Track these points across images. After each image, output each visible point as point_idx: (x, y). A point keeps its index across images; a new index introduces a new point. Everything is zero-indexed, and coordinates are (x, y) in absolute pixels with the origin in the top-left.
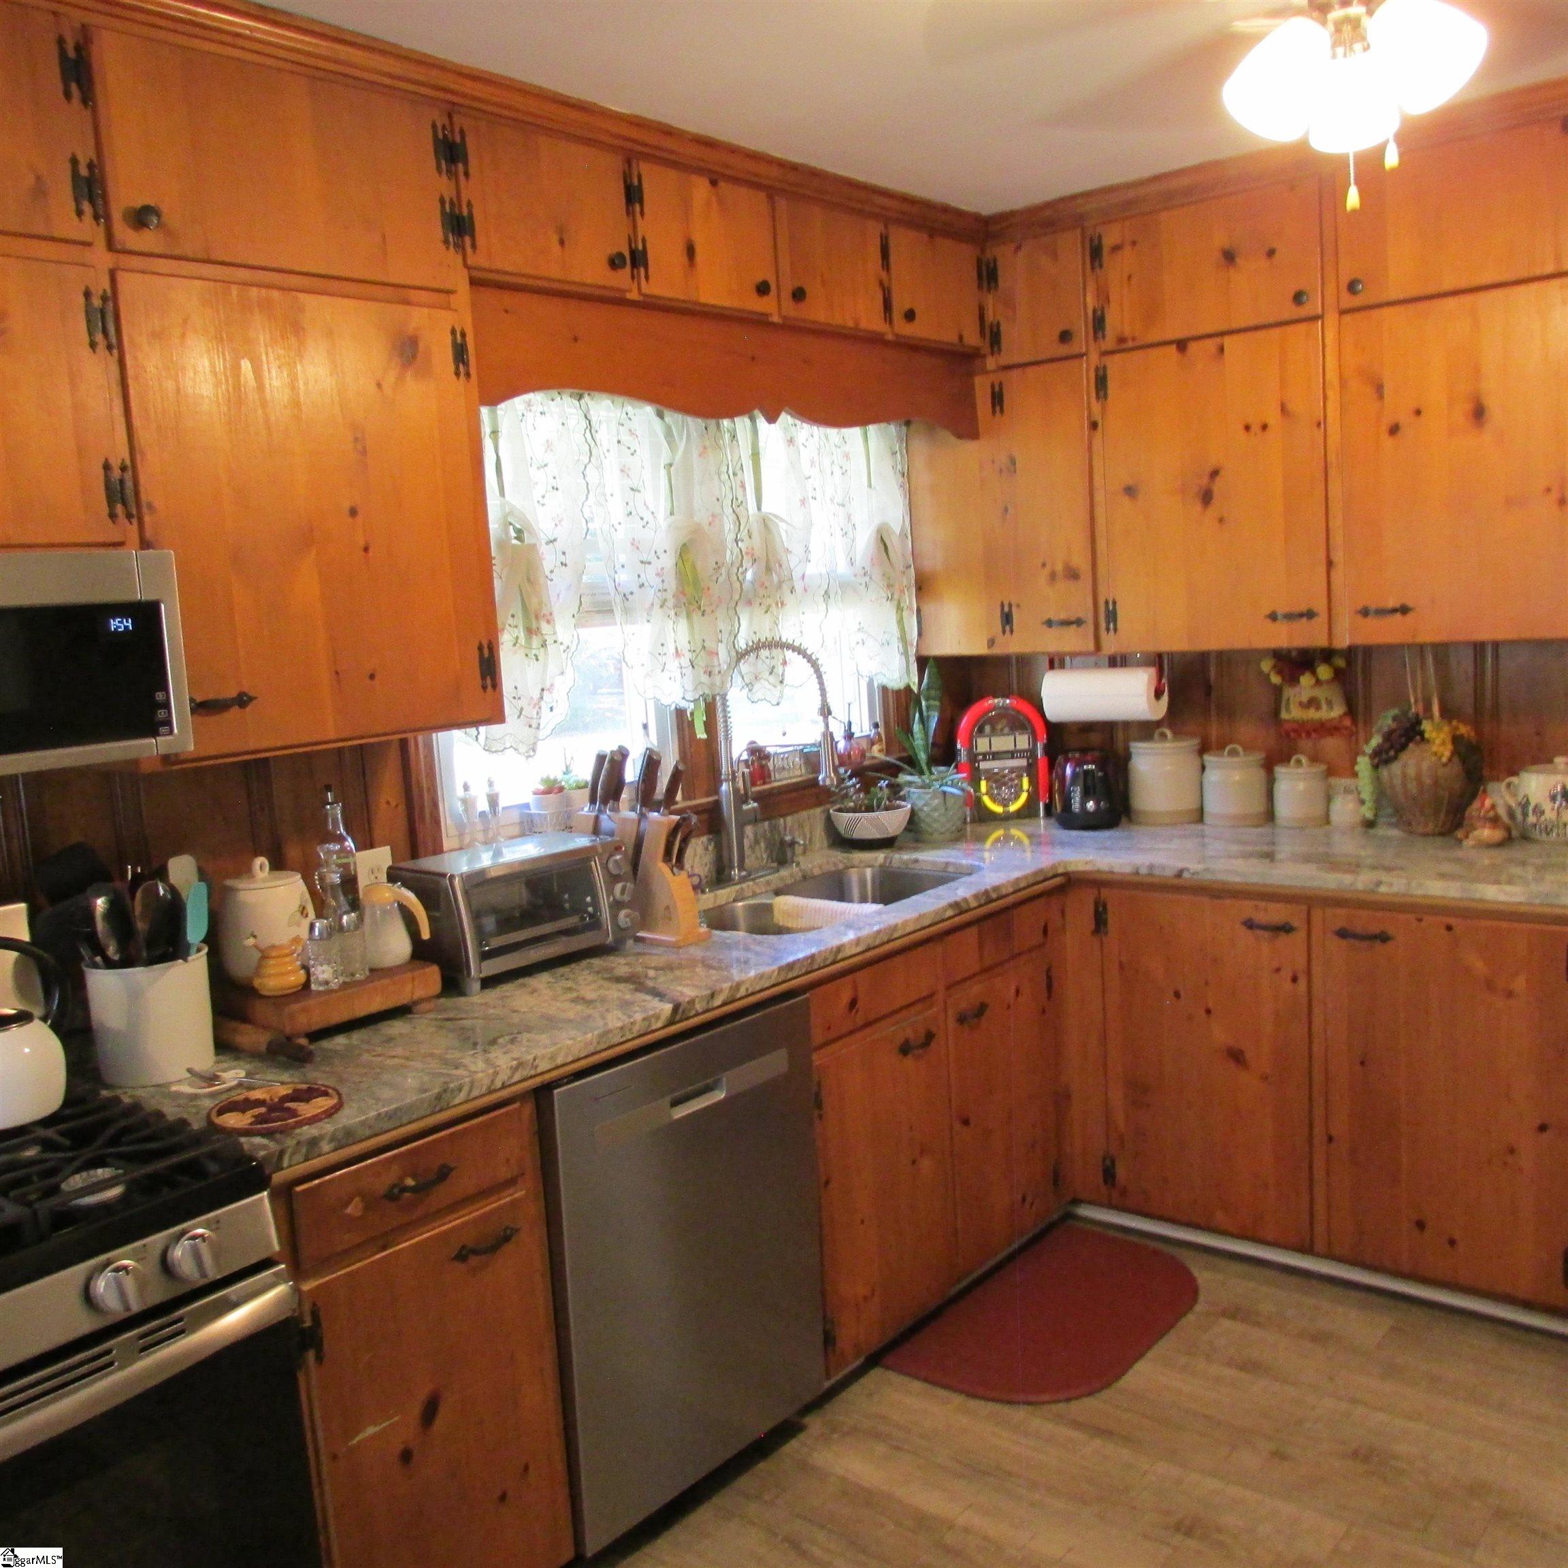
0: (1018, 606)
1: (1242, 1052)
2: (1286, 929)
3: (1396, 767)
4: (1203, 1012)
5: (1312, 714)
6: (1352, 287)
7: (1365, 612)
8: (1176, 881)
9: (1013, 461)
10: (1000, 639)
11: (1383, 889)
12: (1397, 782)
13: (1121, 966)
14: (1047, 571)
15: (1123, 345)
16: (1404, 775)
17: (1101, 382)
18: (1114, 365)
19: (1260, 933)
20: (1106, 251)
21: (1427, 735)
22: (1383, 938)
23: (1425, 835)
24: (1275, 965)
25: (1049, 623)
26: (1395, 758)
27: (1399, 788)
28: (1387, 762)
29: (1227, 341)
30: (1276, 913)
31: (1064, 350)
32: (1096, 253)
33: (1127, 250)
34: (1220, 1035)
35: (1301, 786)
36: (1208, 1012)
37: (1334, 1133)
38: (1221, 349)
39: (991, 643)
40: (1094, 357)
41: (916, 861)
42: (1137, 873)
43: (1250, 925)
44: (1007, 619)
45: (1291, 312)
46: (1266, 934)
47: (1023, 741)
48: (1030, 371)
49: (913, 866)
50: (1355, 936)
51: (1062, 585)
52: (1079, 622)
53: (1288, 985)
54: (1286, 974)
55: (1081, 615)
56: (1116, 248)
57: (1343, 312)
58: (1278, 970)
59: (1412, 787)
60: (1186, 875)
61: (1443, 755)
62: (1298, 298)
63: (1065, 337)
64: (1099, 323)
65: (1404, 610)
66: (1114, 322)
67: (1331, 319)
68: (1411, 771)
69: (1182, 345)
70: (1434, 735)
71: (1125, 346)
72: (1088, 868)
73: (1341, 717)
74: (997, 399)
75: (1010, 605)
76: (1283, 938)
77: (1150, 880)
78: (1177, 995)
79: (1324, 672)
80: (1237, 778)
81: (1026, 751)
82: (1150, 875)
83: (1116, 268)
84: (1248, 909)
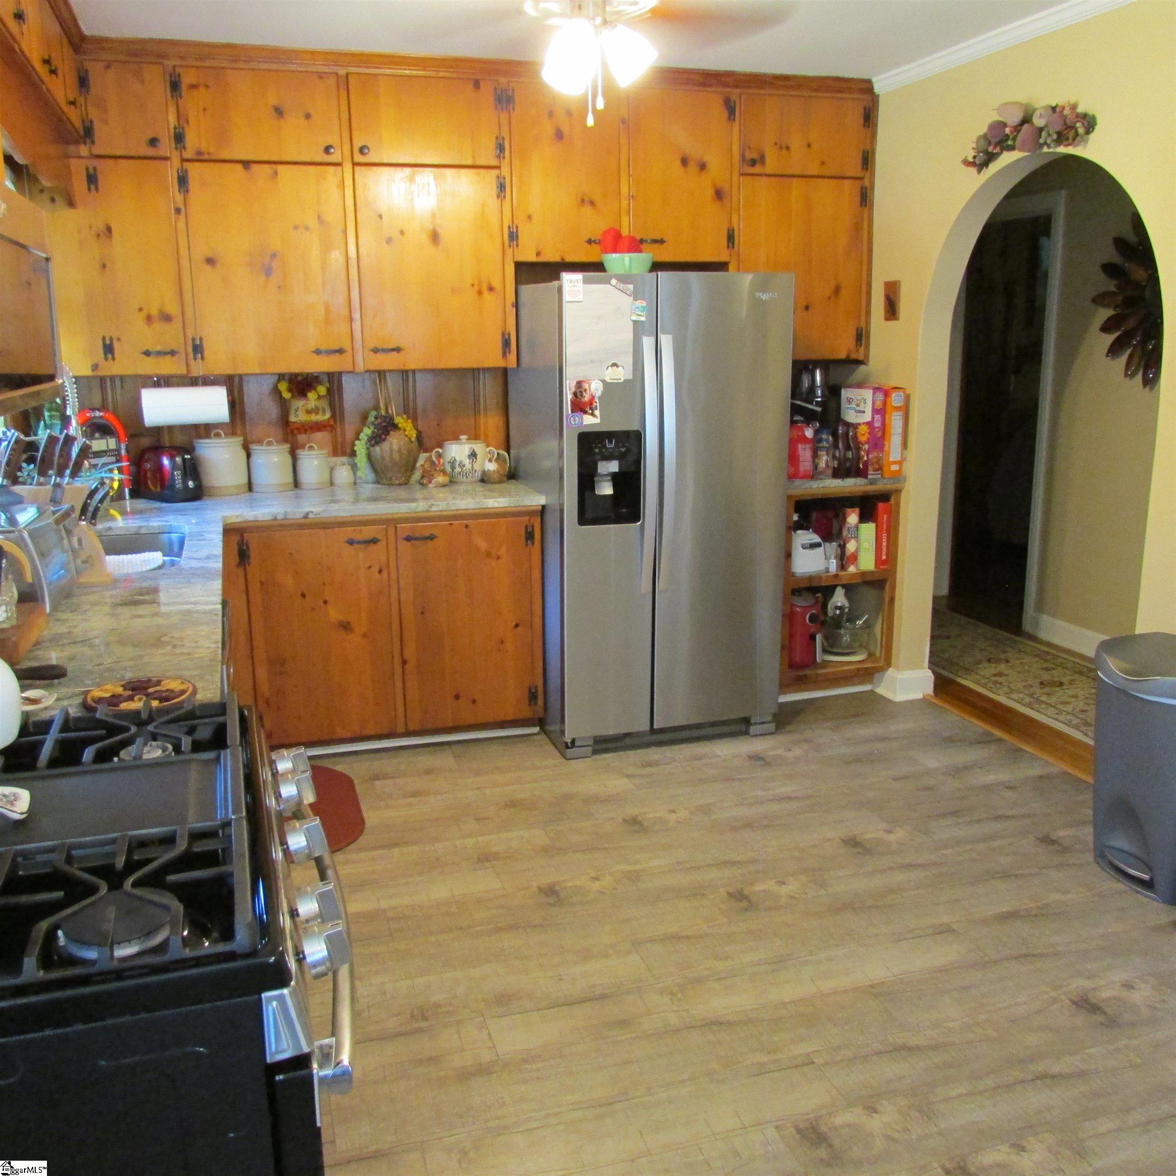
0: (119, 339)
1: (349, 623)
2: (374, 541)
3: (385, 446)
4: (321, 603)
5: (314, 418)
6: (362, 150)
7: (376, 351)
8: (304, 521)
9: (109, 229)
10: (103, 364)
11: (434, 509)
12: (387, 455)
13: (262, 583)
14: (144, 313)
15: (201, 158)
16: (391, 450)
17: (183, 181)
18: (194, 170)
19: (357, 546)
20: (184, 87)
21: (400, 425)
22: (432, 538)
23: (400, 485)
24: (367, 565)
25: (147, 353)
26: (384, 440)
27: (387, 459)
28: (377, 443)
29: (280, 168)
30: (368, 532)
31: (151, 152)
32: (175, 86)
33: (202, 90)
34: (334, 614)
35: (316, 462)
36: (325, 602)
37: (406, 657)
38: (276, 173)
39: (95, 367)
40: (176, 162)
41: (110, 529)
42: (275, 519)
43: (351, 542)
44: (109, 349)
45: (322, 157)
46: (362, 546)
47: (112, 443)
48: (123, 163)
49: (108, 533)
50: (416, 539)
51: (158, 326)
52: (172, 353)
53: (377, 575)
54: (375, 569)
55: (175, 347)
56: (194, 87)
57: (355, 164)
58: (370, 567)
59: (396, 456)
60: (311, 516)
61: (412, 436)
62: (327, 150)
63: (153, 142)
64: (179, 138)
65: (398, 350)
66: (192, 141)
67: (348, 167)
68: (395, 447)
69: (246, 164)
70: (405, 425)
71: (202, 158)
72: (239, 520)
73: (329, 419)
74: (92, 179)
75: (111, 339)
76: (372, 547)
77: (284, 522)
78: (303, 596)
79: (322, 390)
80: (276, 460)
81: (114, 450)
82: (285, 519)
83: (192, 102)
84: (349, 532)
